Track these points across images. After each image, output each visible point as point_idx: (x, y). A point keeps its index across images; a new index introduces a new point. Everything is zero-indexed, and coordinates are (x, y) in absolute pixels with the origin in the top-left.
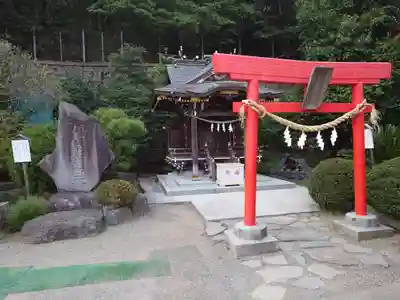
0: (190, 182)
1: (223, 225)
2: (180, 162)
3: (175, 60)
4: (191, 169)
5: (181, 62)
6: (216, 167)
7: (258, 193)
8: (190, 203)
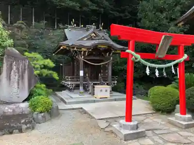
0: (78, 96)
1: (107, 122)
2: (73, 84)
3: (69, 26)
4: (79, 89)
5: (73, 28)
6: (94, 87)
7: (133, 101)
8: (82, 108)
